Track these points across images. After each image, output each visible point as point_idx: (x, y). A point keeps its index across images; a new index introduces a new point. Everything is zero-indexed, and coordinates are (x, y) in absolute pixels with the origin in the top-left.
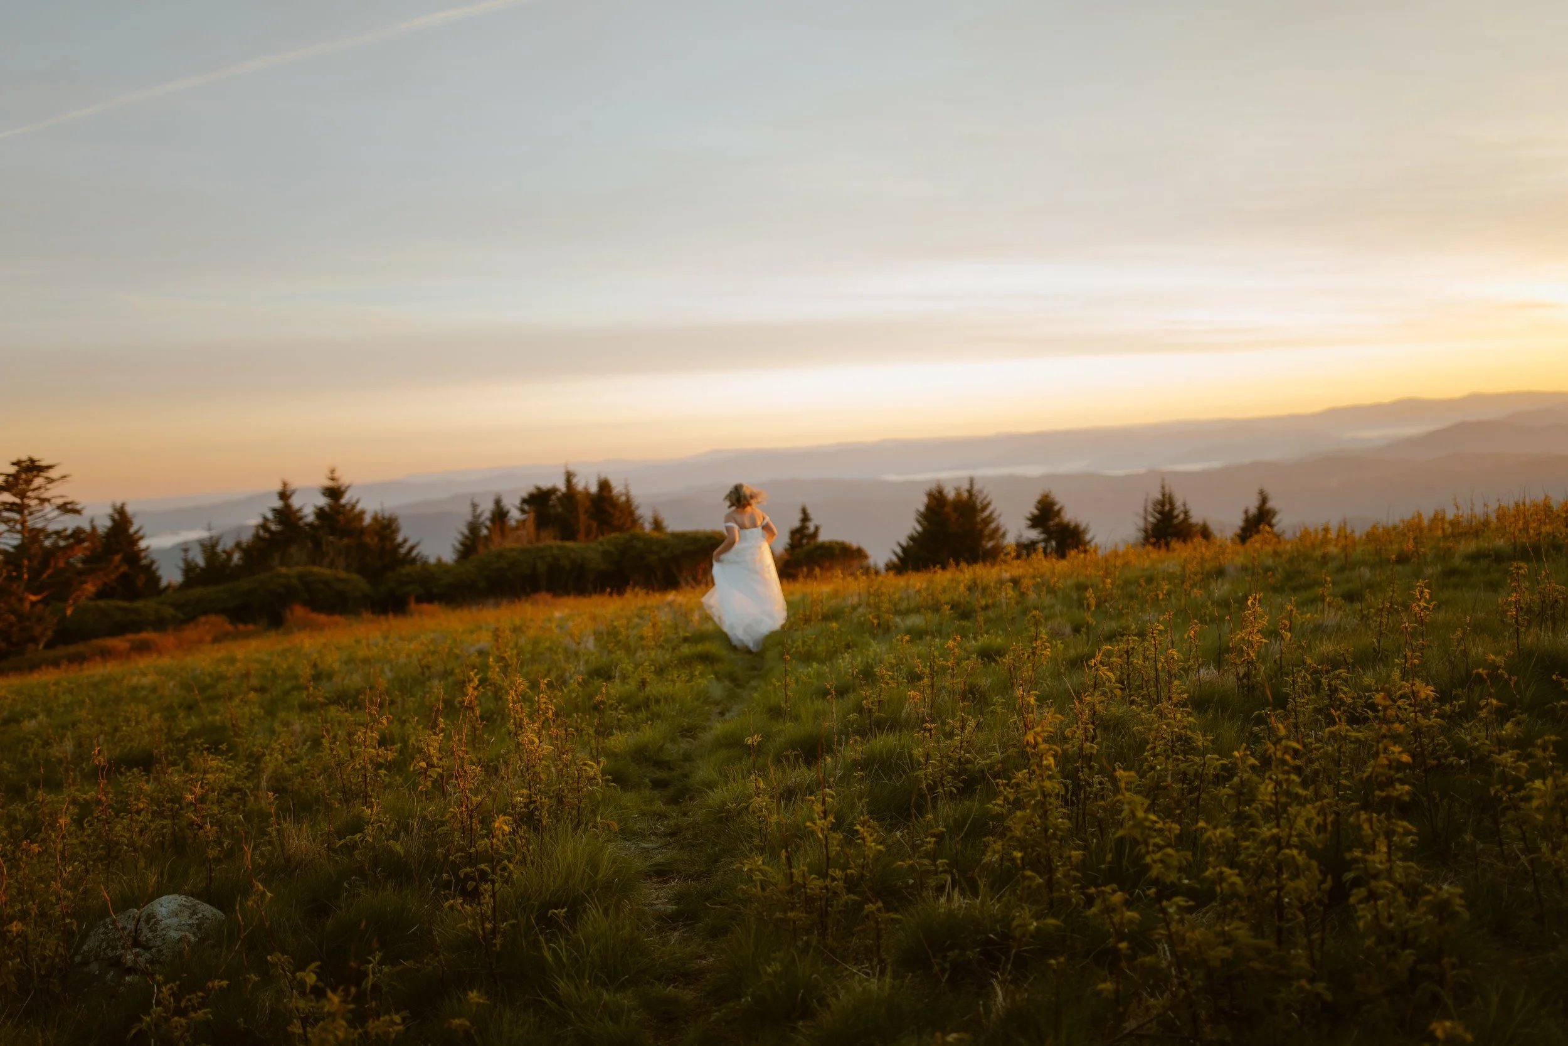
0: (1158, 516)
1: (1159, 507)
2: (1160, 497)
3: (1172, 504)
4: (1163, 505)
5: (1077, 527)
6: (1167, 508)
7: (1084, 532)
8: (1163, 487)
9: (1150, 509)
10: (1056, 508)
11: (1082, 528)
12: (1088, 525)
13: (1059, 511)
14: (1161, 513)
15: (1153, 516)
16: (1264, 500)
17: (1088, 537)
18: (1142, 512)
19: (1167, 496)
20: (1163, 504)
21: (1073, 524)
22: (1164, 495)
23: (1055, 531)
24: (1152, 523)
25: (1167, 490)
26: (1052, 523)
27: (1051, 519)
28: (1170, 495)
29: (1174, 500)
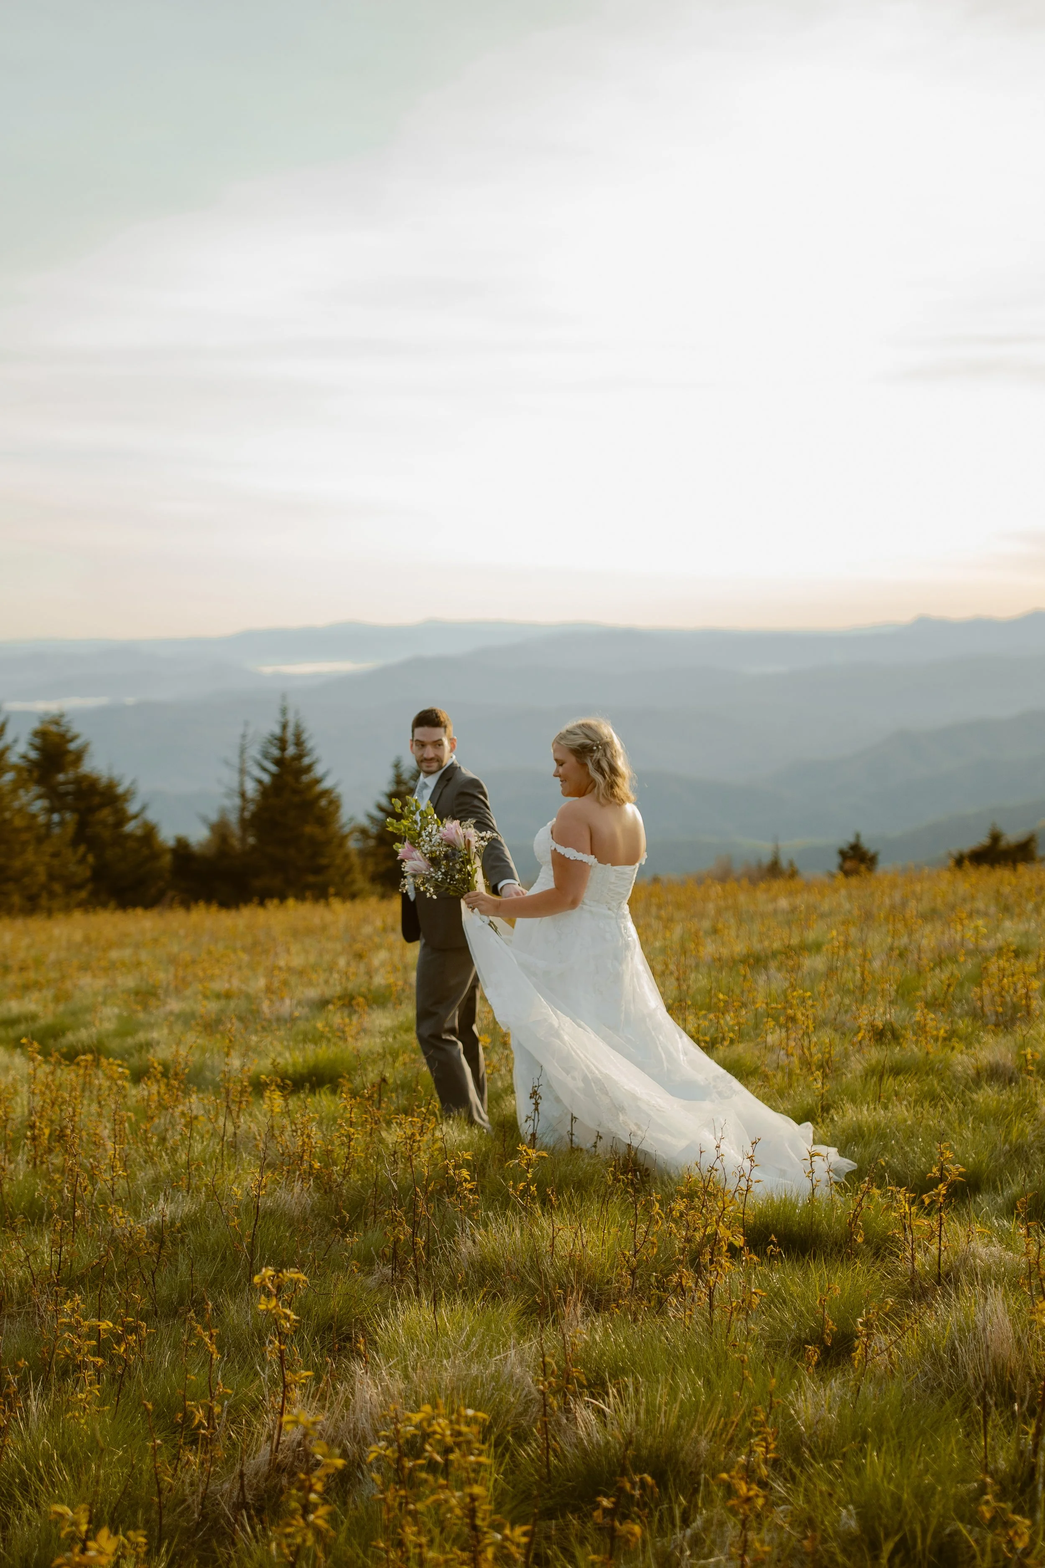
0: (273, 768)
1: (275, 752)
2: (277, 730)
3: (299, 743)
4: (283, 749)
5: (111, 786)
6: (291, 750)
7: (125, 797)
8: (284, 711)
9: (254, 752)
10: (72, 746)
11: (120, 790)
13: (79, 756)
14: (279, 762)
15: (264, 769)
17: (133, 808)
18: (235, 761)
19: (290, 731)
20: (282, 743)
21: (104, 781)
22: (284, 727)
23: (67, 794)
24: (260, 782)
25: (291, 718)
26: (61, 777)
27: (61, 769)
28: (297, 726)
29: (305, 736)
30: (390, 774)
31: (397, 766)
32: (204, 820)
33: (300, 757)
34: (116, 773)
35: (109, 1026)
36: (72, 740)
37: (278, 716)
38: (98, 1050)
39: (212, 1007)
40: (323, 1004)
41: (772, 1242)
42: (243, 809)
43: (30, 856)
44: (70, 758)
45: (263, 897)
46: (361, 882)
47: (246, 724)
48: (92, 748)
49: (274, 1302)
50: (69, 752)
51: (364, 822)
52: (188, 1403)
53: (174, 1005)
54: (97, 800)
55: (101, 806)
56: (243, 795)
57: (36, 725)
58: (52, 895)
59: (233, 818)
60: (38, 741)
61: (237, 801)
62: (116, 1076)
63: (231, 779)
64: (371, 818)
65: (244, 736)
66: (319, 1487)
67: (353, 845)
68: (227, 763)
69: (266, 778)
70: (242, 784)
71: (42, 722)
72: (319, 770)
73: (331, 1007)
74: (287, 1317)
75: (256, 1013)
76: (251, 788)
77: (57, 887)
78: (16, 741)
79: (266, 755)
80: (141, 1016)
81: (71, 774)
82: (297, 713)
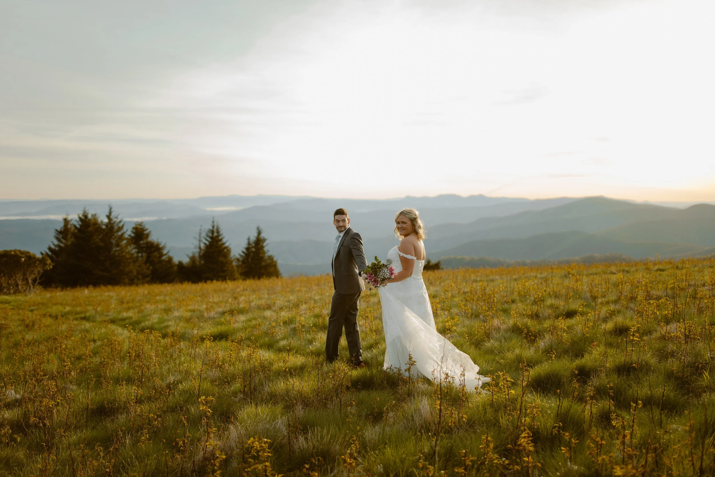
0: (209, 240)
1: (210, 235)
2: (211, 228)
3: (218, 232)
4: (213, 234)
5: (158, 245)
6: (215, 234)
7: (162, 248)
8: (213, 222)
9: (204, 234)
10: (146, 232)
11: (161, 246)
12: (165, 244)
13: (148, 235)
14: (211, 238)
15: (207, 240)
16: (259, 233)
17: (165, 252)
18: (198, 237)
19: (215, 228)
20: (212, 232)
21: (156, 243)
22: (213, 227)
23: (143, 247)
24: (205, 244)
25: (215, 224)
26: (142, 242)
27: (142, 239)
28: (217, 227)
29: (220, 230)
30: (246, 242)
31: (249, 239)
32: (188, 256)
33: (218, 236)
34: (159, 241)
35: (155, 321)
36: (145, 230)
37: (212, 224)
38: (152, 329)
39: (189, 314)
40: (224, 313)
41: (359, 385)
42: (200, 252)
43: (131, 267)
44: (145, 236)
45: (206, 280)
46: (237, 275)
47: (201, 226)
48: (152, 233)
49: (205, 407)
50: (145, 234)
51: (238, 257)
52: (177, 439)
53: (176, 314)
54: (153, 249)
55: (155, 251)
56: (200, 248)
57: (134, 226)
58: (138, 279)
59: (197, 255)
60: (134, 231)
61: (198, 250)
62: (157, 336)
63: (197, 243)
64: (240, 255)
65: (200, 230)
66: (218, 464)
67: (234, 264)
68: (195, 238)
69: (207, 243)
70: (200, 245)
71: (136, 225)
72: (224, 240)
73: (226, 314)
74: (209, 412)
75: (202, 316)
76: (202, 246)
77: (140, 277)
78: (127, 231)
79: (207, 236)
80: (166, 317)
81: (145, 241)
82: (217, 223)
